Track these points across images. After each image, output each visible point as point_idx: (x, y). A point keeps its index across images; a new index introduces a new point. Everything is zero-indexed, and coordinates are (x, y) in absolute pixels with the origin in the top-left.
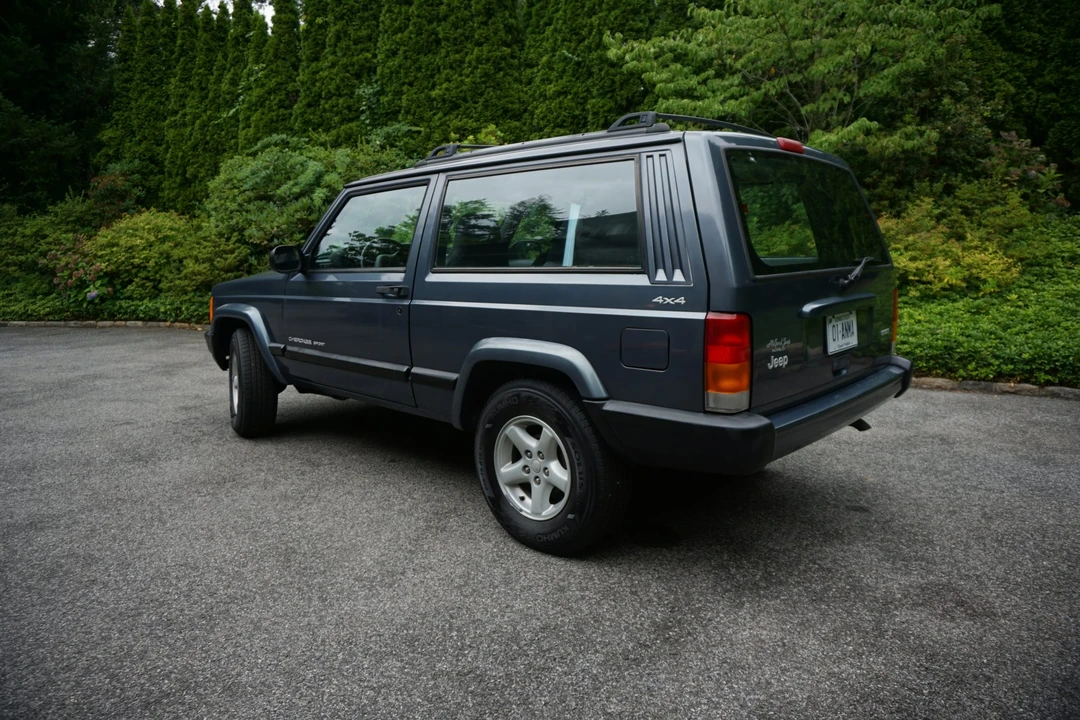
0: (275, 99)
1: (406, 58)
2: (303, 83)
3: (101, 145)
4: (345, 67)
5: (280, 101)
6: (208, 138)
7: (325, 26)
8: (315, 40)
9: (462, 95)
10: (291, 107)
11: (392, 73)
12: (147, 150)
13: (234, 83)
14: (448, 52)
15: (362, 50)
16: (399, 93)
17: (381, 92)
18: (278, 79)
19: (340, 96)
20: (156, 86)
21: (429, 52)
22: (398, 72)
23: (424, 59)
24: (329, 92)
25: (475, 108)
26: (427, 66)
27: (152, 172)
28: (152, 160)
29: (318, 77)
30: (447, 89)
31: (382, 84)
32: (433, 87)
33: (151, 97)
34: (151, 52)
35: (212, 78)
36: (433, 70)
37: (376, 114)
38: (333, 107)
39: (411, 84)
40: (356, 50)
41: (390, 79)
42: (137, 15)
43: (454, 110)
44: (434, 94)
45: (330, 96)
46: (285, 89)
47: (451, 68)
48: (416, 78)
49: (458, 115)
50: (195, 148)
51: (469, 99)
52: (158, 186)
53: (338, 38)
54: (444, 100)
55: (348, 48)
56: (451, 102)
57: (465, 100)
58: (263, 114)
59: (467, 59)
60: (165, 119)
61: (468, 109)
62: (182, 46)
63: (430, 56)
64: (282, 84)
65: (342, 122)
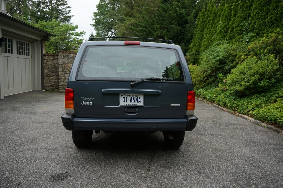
0: (223, 31)
1: (259, 9)
2: (230, 24)
3: (189, 48)
4: (241, 17)
5: (225, 31)
6: (209, 44)
7: (238, 5)
8: (235, 10)
9: (276, 19)
10: (227, 33)
11: (254, 16)
12: (197, 49)
13: (216, 27)
14: (273, 4)
15: (247, 10)
16: (255, 22)
17: (251, 23)
18: (225, 25)
19: (239, 27)
20: (202, 32)
21: (268, 5)
22: (256, 15)
23: (265, 8)
24: (236, 26)
25: (281, 23)
26: (265, 10)
27: (198, 55)
28: (198, 51)
29: (234, 22)
30: (271, 18)
31: (251, 20)
32: (267, 18)
33: (200, 35)
34: (202, 23)
35: (213, 27)
36: (268, 12)
37: (248, 31)
38: (236, 31)
39: (259, 19)
40: (245, 11)
41: (253, 18)
42: (201, 14)
43: (273, 25)
44: (266, 21)
45: (236, 27)
46: (226, 27)
47: (274, 9)
48: (261, 16)
49: (274, 27)
50: (206, 47)
51: (278, 20)
52: (199, 58)
53: (241, 8)
54: (269, 22)
55: (243, 10)
56: (271, 22)
57: (277, 20)
58: (220, 36)
59: (280, 4)
60: (203, 40)
61: (278, 23)
62: (209, 20)
63: (267, 6)
64: (226, 26)
65: (238, 35)
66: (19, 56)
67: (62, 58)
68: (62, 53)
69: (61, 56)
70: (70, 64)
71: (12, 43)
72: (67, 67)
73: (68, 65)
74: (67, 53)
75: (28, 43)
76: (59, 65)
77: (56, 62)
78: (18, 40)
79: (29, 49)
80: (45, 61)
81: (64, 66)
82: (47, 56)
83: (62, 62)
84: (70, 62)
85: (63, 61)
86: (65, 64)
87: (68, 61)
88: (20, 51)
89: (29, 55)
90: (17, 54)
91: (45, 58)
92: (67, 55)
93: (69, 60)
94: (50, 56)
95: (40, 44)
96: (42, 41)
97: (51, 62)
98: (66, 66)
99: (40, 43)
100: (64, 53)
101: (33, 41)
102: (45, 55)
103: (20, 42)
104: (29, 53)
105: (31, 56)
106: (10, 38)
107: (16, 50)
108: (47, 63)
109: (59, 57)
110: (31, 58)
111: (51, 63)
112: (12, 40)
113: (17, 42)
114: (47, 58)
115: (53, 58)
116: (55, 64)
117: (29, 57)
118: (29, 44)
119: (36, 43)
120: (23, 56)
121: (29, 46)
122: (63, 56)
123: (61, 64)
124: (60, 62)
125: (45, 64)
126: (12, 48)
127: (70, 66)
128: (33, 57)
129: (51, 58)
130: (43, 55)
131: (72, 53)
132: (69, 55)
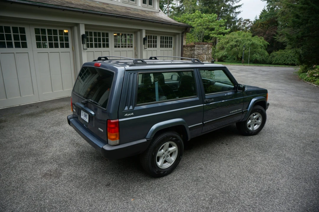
66: (162, 49)
67: (198, 49)
68: (198, 44)
69: (197, 47)
70: (204, 55)
71: (156, 39)
72: (201, 58)
73: (202, 55)
74: (202, 44)
75: (171, 36)
76: (195, 55)
77: (193, 53)
78: (161, 36)
79: (171, 42)
80: (184, 52)
81: (199, 57)
82: (186, 47)
83: (197, 53)
84: (204, 53)
85: (199, 52)
86: (199, 55)
87: (202, 52)
88: (163, 45)
89: (171, 47)
90: (161, 47)
91: (185, 49)
92: (202, 46)
93: (204, 51)
94: (189, 47)
95: (181, 37)
96: (182, 33)
97: (189, 52)
98: (201, 56)
99: (181, 35)
100: (200, 44)
101: (175, 35)
102: (184, 46)
103: (163, 37)
104: (171, 45)
105: (174, 47)
106: (155, 35)
107: (160, 44)
108: (186, 53)
109: (195, 48)
110: (174, 49)
111: (189, 54)
112: (156, 37)
113: (161, 37)
114: (186, 49)
115: (191, 49)
116: (192, 54)
117: (172, 49)
118: (172, 38)
119: (177, 36)
120: (166, 49)
121: (172, 39)
122: (199, 47)
123: (197, 54)
124: (196, 53)
125: (184, 54)
126: (156, 43)
127: (203, 57)
128: (175, 49)
129: (189, 49)
130: (183, 47)
131: (207, 44)
132: (203, 46)
